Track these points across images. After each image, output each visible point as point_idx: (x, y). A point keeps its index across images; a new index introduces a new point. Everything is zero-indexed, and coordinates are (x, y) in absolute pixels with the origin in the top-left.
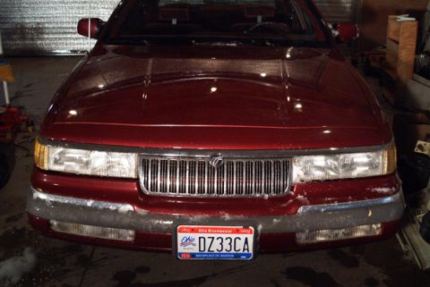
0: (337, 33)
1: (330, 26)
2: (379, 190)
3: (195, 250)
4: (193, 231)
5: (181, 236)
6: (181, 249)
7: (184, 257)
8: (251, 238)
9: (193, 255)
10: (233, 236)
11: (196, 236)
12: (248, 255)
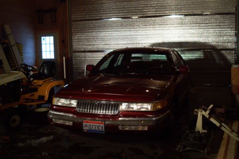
0: (178, 70)
1: (176, 67)
2: (149, 115)
3: (88, 129)
4: (87, 122)
5: (84, 124)
6: (84, 128)
7: (85, 131)
8: (103, 125)
9: (88, 130)
10: (98, 125)
11: (88, 124)
12: (103, 132)
